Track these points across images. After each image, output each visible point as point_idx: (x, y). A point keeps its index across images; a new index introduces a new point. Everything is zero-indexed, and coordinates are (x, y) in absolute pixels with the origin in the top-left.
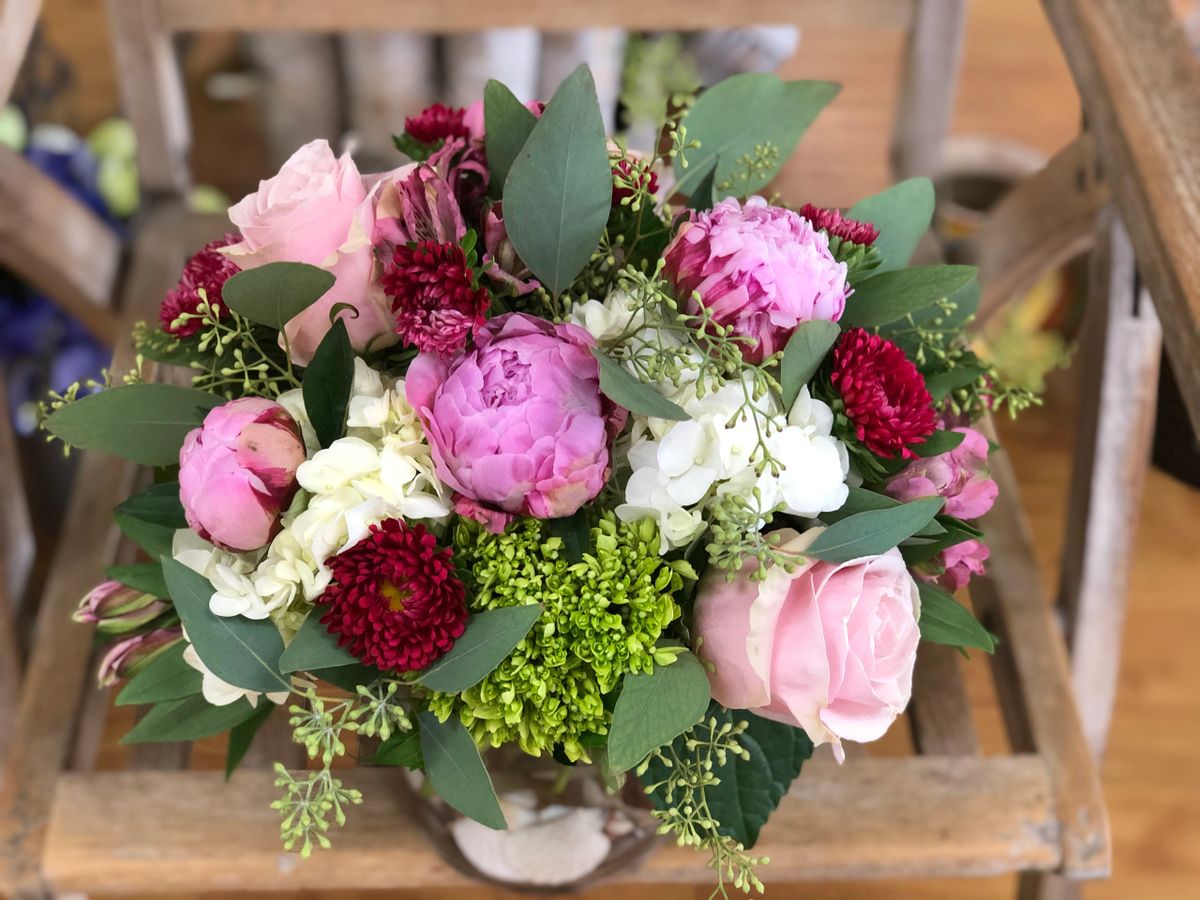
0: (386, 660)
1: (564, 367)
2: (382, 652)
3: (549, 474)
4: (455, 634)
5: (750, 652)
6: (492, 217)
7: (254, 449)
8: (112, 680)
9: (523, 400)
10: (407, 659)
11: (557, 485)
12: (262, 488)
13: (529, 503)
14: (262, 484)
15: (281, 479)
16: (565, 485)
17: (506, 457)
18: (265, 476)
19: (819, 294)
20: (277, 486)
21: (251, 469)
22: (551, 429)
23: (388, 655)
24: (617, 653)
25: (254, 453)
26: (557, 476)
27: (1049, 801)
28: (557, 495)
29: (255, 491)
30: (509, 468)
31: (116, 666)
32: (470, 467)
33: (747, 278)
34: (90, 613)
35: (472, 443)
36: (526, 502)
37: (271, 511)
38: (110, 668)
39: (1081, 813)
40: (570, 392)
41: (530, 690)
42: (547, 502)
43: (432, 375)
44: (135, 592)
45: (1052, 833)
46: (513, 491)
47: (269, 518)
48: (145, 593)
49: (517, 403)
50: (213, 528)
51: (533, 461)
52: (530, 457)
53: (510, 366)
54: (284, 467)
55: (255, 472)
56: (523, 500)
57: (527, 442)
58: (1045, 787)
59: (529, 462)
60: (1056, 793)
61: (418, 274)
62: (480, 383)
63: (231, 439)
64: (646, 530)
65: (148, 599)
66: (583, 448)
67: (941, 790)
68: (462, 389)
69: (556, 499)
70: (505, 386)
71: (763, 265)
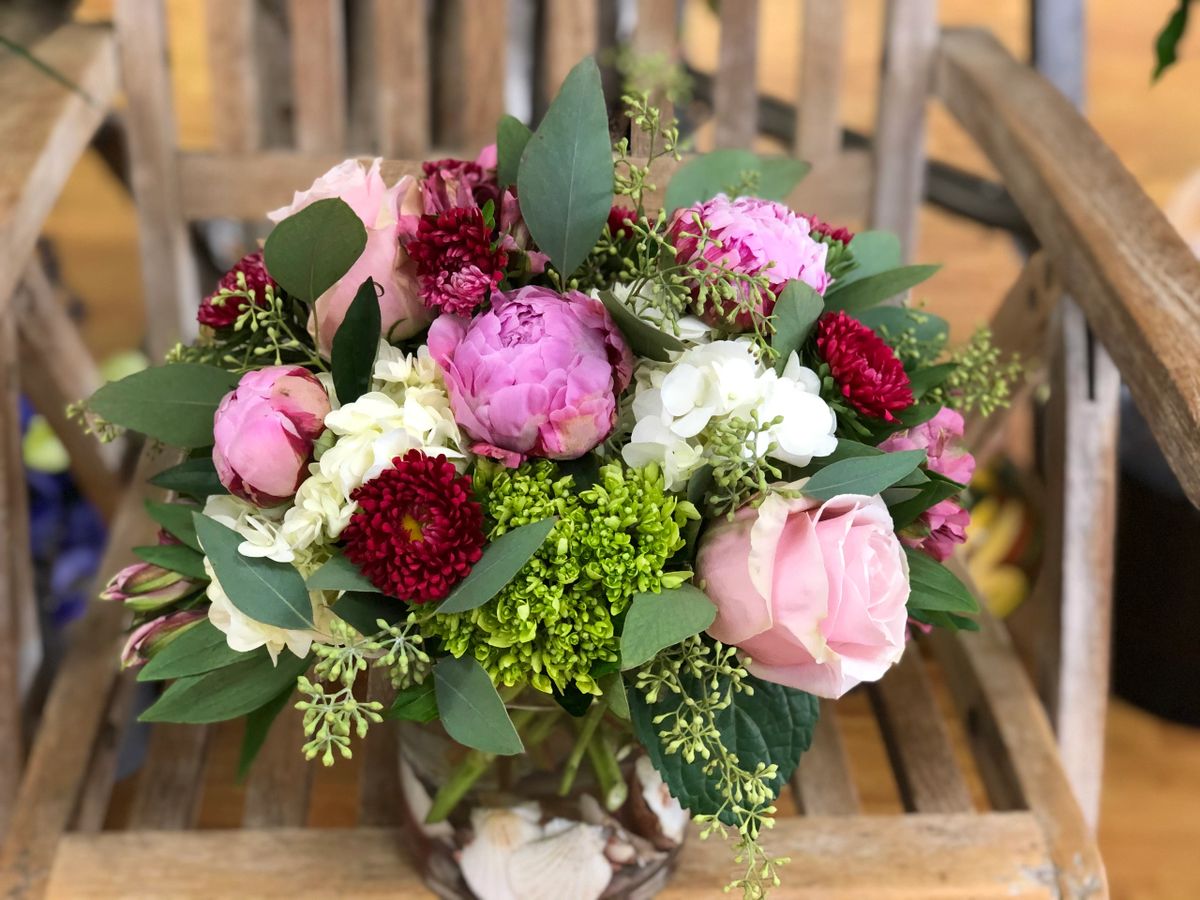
0: (406, 586)
1: (574, 317)
2: (402, 576)
3: (562, 405)
4: (473, 558)
5: (752, 571)
6: (508, 196)
7: (287, 395)
8: (135, 660)
9: (537, 341)
10: (425, 584)
11: (569, 416)
12: (293, 430)
13: (543, 438)
14: (293, 426)
15: (311, 424)
16: (576, 416)
17: (522, 388)
18: (296, 419)
19: (803, 266)
20: (307, 430)
21: (283, 412)
22: (562, 363)
23: (408, 580)
24: (627, 570)
25: (286, 398)
26: (569, 407)
27: (1043, 848)
28: (570, 428)
29: (286, 432)
30: (524, 399)
31: (138, 646)
32: (488, 403)
33: (738, 244)
34: (117, 591)
35: (490, 380)
36: (540, 438)
37: (300, 454)
38: (133, 649)
39: (1077, 858)
40: (580, 337)
41: (544, 610)
42: (559, 436)
43: (452, 335)
44: (162, 570)
45: (1050, 877)
46: (529, 424)
47: (298, 461)
48: (171, 571)
49: (532, 342)
50: (245, 470)
51: (547, 392)
52: (544, 387)
53: (524, 318)
54: (314, 413)
55: (286, 414)
56: (536, 434)
57: (541, 375)
58: (1039, 837)
59: (543, 391)
60: (1050, 842)
61: (442, 236)
62: (498, 328)
63: (266, 389)
64: (651, 472)
65: (173, 577)
66: (593, 384)
67: (938, 841)
68: (481, 334)
69: (568, 433)
70: (521, 332)
71: (751, 235)
